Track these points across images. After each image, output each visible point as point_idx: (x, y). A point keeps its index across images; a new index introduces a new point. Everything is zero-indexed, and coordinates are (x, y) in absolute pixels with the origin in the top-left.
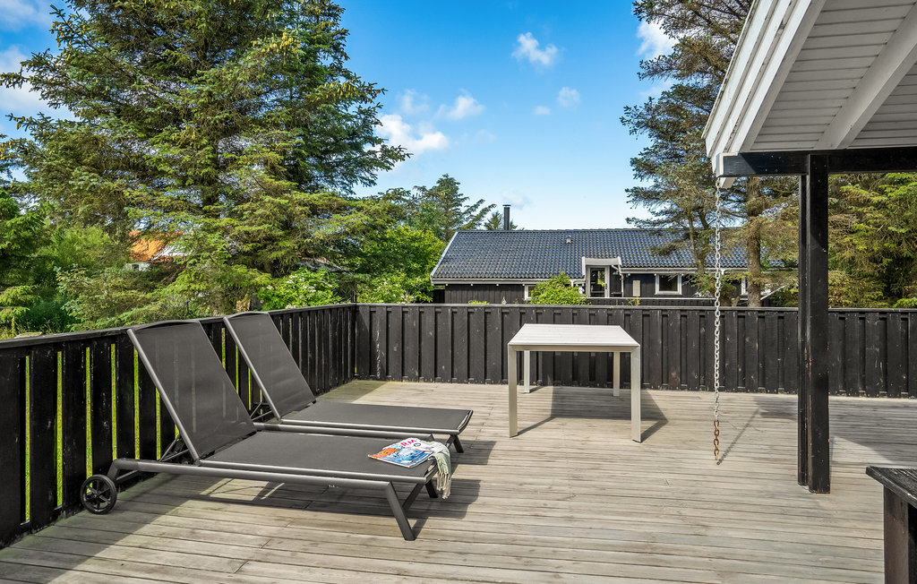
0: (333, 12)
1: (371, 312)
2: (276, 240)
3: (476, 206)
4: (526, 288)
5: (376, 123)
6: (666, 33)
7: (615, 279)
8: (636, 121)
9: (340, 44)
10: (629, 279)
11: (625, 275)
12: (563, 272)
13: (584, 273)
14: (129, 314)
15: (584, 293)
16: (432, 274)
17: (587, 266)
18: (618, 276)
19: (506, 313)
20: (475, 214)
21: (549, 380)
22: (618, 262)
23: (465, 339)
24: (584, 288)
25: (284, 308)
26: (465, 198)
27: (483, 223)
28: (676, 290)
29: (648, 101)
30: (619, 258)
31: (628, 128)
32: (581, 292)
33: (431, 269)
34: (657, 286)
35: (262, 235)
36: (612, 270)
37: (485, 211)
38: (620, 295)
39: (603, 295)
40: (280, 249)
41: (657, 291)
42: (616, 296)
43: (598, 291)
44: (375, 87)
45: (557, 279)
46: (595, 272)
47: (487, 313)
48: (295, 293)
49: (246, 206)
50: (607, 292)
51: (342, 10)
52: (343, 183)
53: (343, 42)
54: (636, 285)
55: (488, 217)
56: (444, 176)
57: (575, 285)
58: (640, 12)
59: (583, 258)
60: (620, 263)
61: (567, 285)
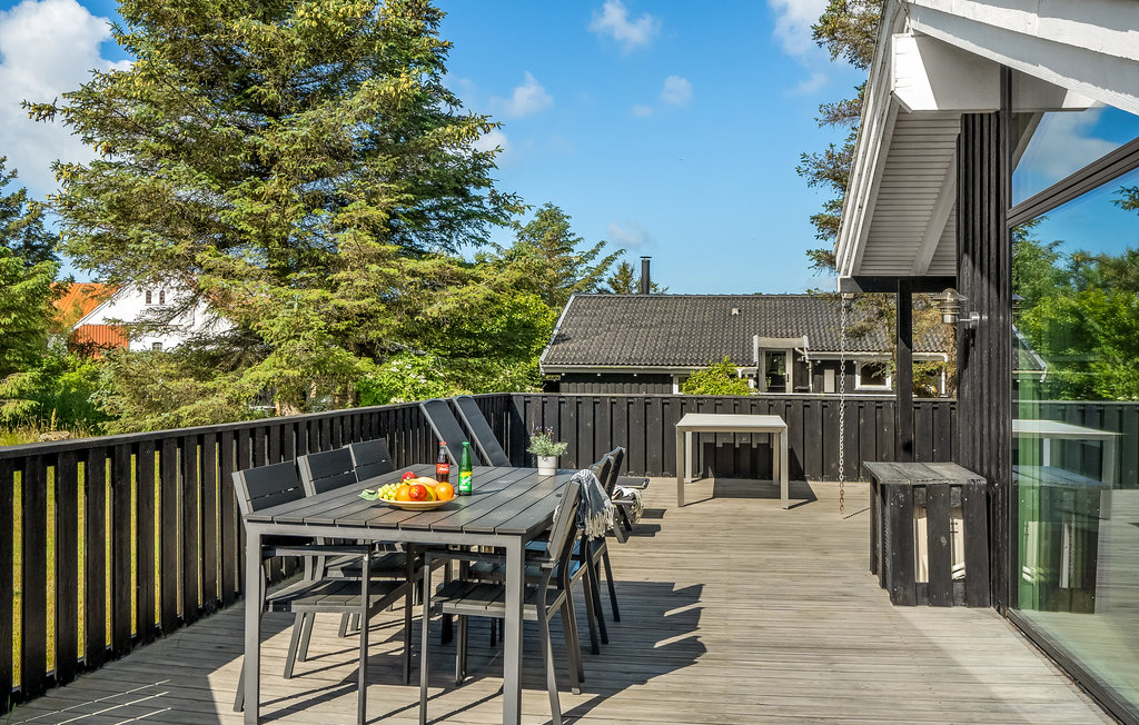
0: (433, 17)
1: (525, 402)
2: (372, 317)
3: (594, 252)
4: (676, 380)
5: (491, 166)
6: (851, 62)
7: (800, 366)
8: (816, 171)
9: (439, 57)
10: (819, 369)
11: (813, 361)
12: (726, 358)
13: (756, 359)
14: (191, 408)
15: (757, 386)
16: (542, 358)
17: (760, 348)
18: (804, 364)
19: (668, 404)
20: (593, 264)
21: (710, 473)
22: (802, 343)
23: (624, 431)
24: (757, 379)
25: (386, 401)
26: (579, 240)
27: (606, 278)
28: (884, 384)
29: (829, 148)
30: (805, 338)
31: (806, 179)
32: (752, 386)
33: (539, 352)
34: (858, 378)
35: (357, 311)
36: (796, 355)
37: (609, 260)
38: (807, 391)
39: (783, 390)
40: (380, 328)
41: (858, 385)
42: (800, 391)
43: (777, 382)
44: (489, 121)
45: (719, 367)
46: (773, 357)
47: (647, 403)
48: (401, 384)
49: (342, 274)
50: (789, 385)
51: (443, 15)
52: (442, 240)
53: (444, 55)
54: (829, 376)
55: (613, 271)
56: (546, 205)
57: (743, 376)
58: (820, 36)
59: (755, 337)
60: (806, 345)
61: (733, 376)
